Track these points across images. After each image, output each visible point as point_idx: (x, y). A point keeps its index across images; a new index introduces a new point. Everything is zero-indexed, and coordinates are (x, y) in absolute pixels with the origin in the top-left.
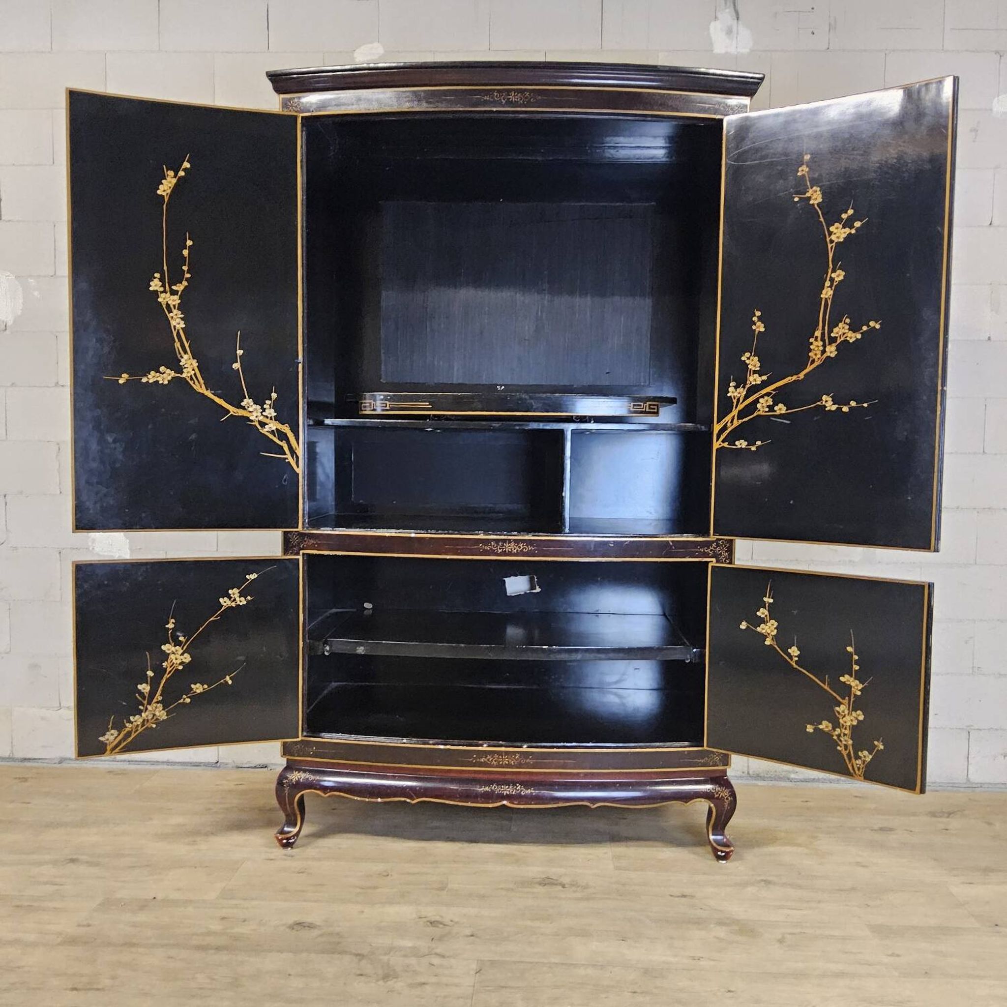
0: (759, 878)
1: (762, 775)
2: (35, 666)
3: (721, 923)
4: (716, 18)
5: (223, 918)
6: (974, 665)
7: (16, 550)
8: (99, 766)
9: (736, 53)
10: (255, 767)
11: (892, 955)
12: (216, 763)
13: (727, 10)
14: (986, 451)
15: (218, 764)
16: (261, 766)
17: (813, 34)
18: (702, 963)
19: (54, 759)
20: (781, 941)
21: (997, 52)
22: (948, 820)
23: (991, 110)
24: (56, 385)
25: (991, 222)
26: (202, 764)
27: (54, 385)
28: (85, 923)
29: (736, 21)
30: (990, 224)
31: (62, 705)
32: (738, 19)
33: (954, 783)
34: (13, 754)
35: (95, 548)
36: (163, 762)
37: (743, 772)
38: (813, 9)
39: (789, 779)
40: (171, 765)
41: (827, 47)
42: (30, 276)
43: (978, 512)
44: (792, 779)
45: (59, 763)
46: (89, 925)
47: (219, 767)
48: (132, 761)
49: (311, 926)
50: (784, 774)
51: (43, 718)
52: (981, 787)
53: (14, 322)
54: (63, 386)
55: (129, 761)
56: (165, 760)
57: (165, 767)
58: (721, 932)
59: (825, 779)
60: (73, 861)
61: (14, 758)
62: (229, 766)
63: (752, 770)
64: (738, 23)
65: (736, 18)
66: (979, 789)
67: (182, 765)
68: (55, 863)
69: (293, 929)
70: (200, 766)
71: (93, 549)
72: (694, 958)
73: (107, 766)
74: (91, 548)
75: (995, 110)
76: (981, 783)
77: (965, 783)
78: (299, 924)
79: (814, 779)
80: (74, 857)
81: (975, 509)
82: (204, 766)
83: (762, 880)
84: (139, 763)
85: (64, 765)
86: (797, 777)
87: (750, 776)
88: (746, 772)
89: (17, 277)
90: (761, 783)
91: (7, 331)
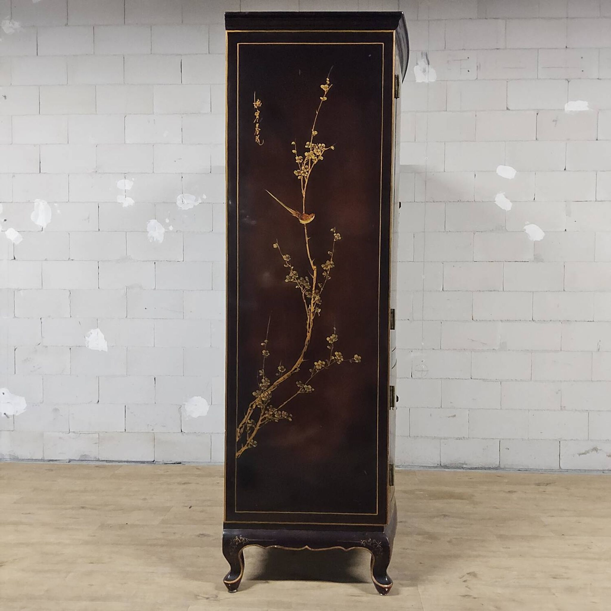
0: (441, 514)
1: (448, 466)
2: (56, 410)
3: (419, 534)
4: (417, 64)
5: (163, 532)
6: (562, 405)
7: (47, 347)
8: (90, 463)
9: (427, 82)
10: (174, 464)
11: (506, 548)
12: (153, 461)
13: (423, 60)
14: (565, 290)
15: (154, 462)
16: (178, 463)
17: (469, 71)
18: (408, 551)
19: (66, 460)
20: (449, 542)
21: (567, 80)
22: (545, 487)
23: (564, 109)
24: (69, 260)
25: (565, 168)
26: (146, 462)
27: (68, 259)
28: (93, 535)
29: (427, 65)
30: (565, 169)
31: (70, 431)
32: (429, 64)
33: (553, 469)
34: (44, 457)
35: (89, 346)
36: (124, 461)
37: (438, 464)
38: (468, 58)
39: (462, 468)
40: (129, 463)
41: (476, 77)
42: (56, 202)
43: (562, 323)
44: (464, 467)
45: (69, 462)
46: (94, 536)
47: (155, 463)
48: (108, 461)
49: (208, 536)
50: (460, 465)
51: (60, 438)
52: (567, 472)
53: (47, 226)
54: (72, 260)
55: (106, 461)
56: (126, 460)
57: (126, 464)
58: (420, 538)
59: (482, 468)
60: (83, 508)
61: (44, 460)
62: (160, 463)
63: (442, 463)
64: (428, 66)
65: (427, 64)
66: (566, 473)
67: (135, 463)
68: (72, 508)
69: (199, 536)
70: (145, 463)
71: (88, 346)
72: (404, 549)
73: (94, 463)
74: (87, 346)
75: (566, 110)
76: (567, 470)
77: (559, 470)
78: (202, 534)
79: (476, 468)
80: (84, 506)
81: (560, 321)
82: (147, 463)
83: (442, 515)
84: (112, 462)
85: (71, 463)
86: (467, 467)
87: (442, 467)
88: (439, 465)
89: (49, 203)
90: (447, 470)
91: (43, 231)
